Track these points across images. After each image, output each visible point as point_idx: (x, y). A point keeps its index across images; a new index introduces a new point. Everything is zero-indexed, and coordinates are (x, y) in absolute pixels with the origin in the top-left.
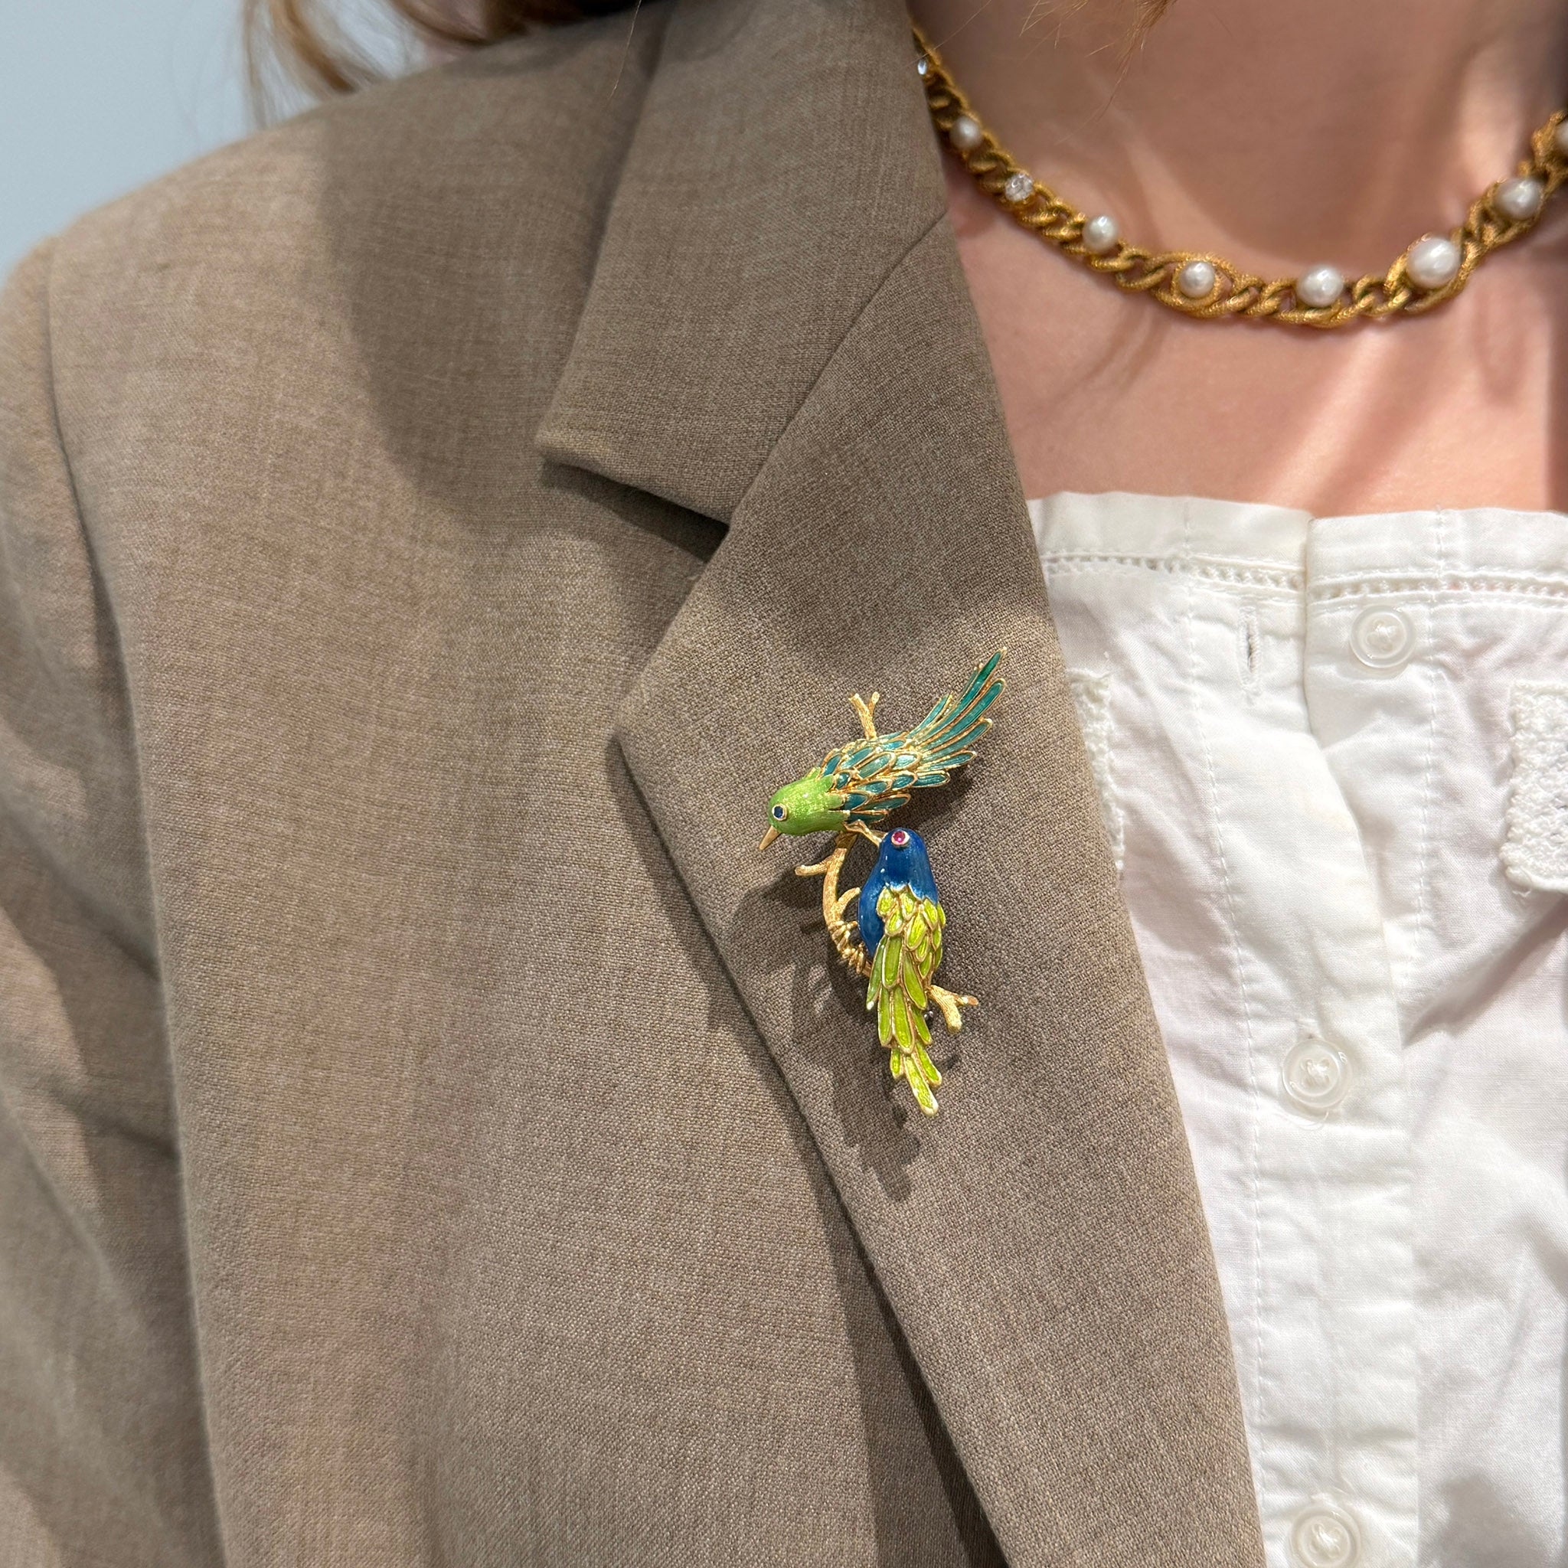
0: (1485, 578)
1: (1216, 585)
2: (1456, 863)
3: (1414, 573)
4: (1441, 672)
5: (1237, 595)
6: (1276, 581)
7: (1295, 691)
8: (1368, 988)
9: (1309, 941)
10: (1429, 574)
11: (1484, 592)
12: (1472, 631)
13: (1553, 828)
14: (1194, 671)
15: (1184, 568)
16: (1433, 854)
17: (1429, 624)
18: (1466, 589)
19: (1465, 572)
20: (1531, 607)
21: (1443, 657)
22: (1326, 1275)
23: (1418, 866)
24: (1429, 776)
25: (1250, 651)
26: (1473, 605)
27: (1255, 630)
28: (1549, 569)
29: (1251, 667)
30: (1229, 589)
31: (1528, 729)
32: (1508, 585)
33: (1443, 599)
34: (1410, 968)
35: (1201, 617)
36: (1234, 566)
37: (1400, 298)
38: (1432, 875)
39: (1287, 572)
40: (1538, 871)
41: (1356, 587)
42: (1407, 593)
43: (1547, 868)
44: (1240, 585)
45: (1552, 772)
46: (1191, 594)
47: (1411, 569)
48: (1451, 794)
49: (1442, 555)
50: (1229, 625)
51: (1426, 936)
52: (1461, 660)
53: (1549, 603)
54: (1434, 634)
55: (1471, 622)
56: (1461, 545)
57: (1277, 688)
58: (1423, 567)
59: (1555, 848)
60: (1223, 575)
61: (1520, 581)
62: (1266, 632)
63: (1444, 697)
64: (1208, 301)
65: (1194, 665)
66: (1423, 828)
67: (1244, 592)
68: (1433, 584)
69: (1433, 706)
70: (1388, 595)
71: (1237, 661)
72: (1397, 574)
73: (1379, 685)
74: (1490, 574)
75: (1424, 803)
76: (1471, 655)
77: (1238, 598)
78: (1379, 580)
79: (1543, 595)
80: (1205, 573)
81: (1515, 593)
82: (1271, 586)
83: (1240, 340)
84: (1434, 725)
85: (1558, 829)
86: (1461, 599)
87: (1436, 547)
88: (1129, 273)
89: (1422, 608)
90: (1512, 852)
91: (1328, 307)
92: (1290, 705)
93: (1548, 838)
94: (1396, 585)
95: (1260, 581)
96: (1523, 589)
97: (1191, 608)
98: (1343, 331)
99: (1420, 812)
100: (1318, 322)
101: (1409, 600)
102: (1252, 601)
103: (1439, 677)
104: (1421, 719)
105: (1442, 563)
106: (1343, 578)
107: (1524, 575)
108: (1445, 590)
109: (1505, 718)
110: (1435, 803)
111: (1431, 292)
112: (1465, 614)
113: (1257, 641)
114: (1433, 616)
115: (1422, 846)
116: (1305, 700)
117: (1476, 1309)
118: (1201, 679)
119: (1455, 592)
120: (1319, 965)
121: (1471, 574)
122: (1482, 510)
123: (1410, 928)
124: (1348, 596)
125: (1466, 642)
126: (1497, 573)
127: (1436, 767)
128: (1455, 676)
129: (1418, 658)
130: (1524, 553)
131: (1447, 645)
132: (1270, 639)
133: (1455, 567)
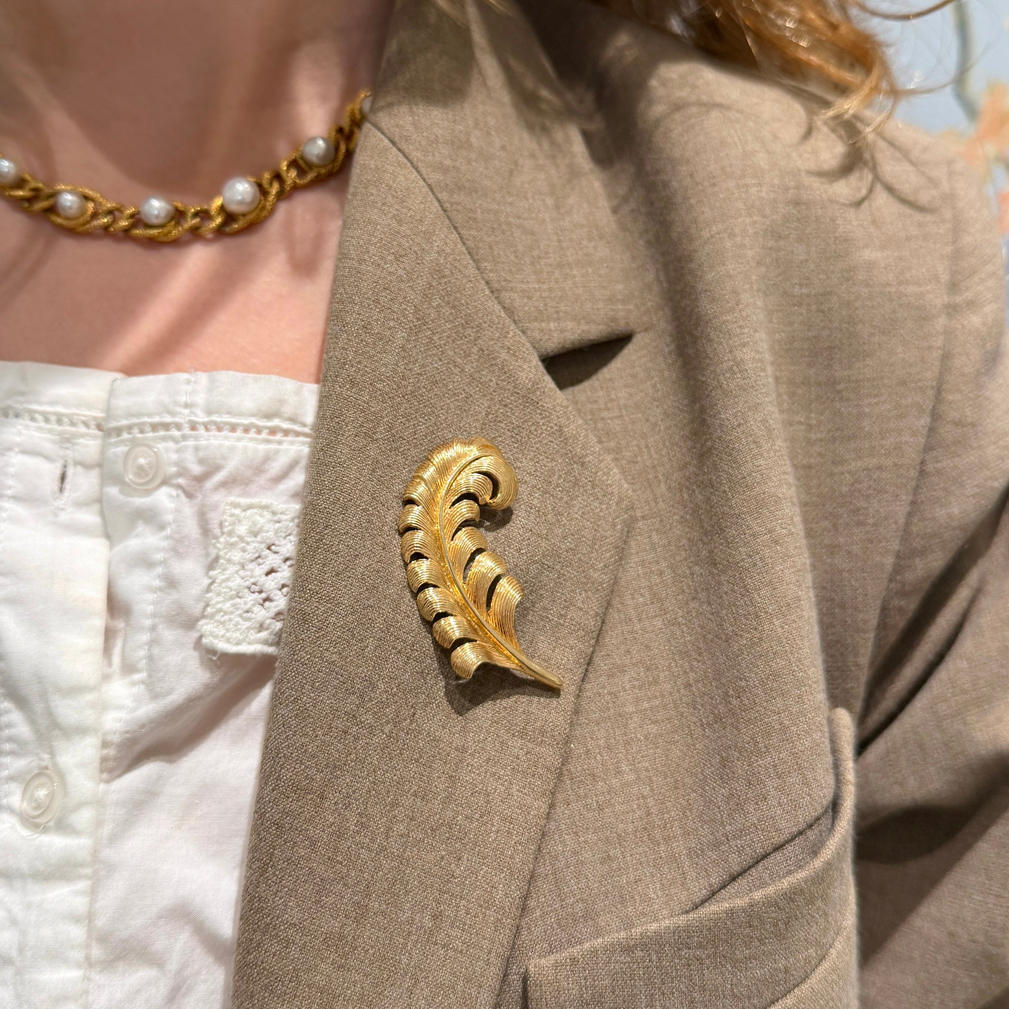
0: (215, 423)
1: (40, 429)
2: (168, 635)
3: (168, 419)
4: (180, 492)
5: (57, 435)
6: (86, 424)
7: (96, 507)
8: (82, 731)
9: (44, 696)
10: (177, 420)
11: (214, 433)
12: (201, 461)
13: (246, 607)
14: (8, 492)
15: (17, 416)
16: (153, 628)
17: (174, 457)
18: (202, 431)
19: (202, 417)
20: (251, 445)
21: (181, 481)
22: (21, 950)
23: (145, 637)
24: (159, 570)
25: (63, 478)
26: (203, 443)
27: (70, 462)
28: (268, 416)
29: (61, 490)
30: (50, 431)
31: (231, 533)
32: (233, 428)
33: (184, 438)
34: (123, 715)
35: (24, 452)
36: (55, 414)
37: (219, 220)
38: (153, 642)
39: (95, 418)
40: (228, 641)
41: (129, 428)
42: (162, 433)
43: (236, 638)
44: (60, 428)
45: (251, 566)
46: (20, 434)
47: (166, 415)
48: (171, 583)
49: (187, 406)
50: (48, 458)
51: (140, 689)
52: (194, 483)
53: (268, 441)
54: (176, 464)
55: (201, 454)
56: (200, 398)
57: (80, 504)
58: (172, 413)
59: (245, 623)
60: (47, 420)
61: (243, 425)
62: (77, 463)
63: (178, 511)
64: (81, 220)
65: (10, 487)
66: (150, 609)
67: (60, 434)
68: (178, 427)
69: (169, 517)
70: (151, 435)
71: (49, 483)
72: (156, 419)
73: (139, 501)
74: (218, 420)
75: (154, 590)
76: (200, 479)
77: (57, 437)
78: (144, 424)
79: (264, 435)
80: (33, 419)
81: (239, 433)
82: (82, 429)
83: (104, 249)
84: (168, 531)
85: (250, 609)
86: (196, 438)
87: (183, 399)
88: (30, 200)
89: (171, 445)
90: (205, 626)
91: (162, 226)
92: (90, 517)
93: (240, 616)
94: (155, 427)
95: (73, 424)
96: (246, 430)
97: (18, 445)
98: (176, 243)
99: (151, 597)
100: (156, 236)
101: (164, 439)
102: (68, 440)
103: (178, 496)
104: (162, 527)
105: (187, 411)
106: (124, 422)
107: (245, 421)
108: (187, 431)
109: (216, 526)
110: (160, 589)
111: (241, 217)
112: (197, 449)
113: (70, 472)
114: (178, 451)
115: (148, 622)
116: (102, 514)
117: (142, 974)
118: (15, 498)
119: (193, 432)
120: (50, 714)
121: (206, 419)
122: (219, 372)
123: (134, 684)
124: (125, 436)
125: (196, 469)
126: (227, 419)
127: (164, 562)
128: (189, 495)
129: (165, 482)
130: (249, 404)
131: (183, 472)
132: (79, 469)
133: (195, 415)
